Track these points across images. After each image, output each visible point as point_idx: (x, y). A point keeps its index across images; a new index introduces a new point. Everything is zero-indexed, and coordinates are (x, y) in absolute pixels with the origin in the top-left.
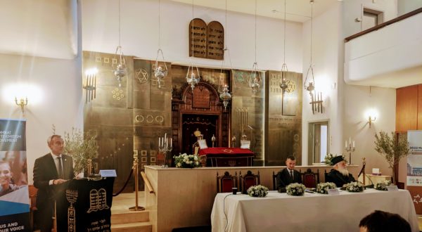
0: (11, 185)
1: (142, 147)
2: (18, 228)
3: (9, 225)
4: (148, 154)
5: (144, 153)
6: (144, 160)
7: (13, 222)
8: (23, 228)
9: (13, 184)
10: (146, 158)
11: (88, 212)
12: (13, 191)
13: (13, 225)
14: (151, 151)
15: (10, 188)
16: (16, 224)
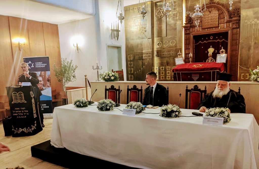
0: (43, 87)
1: (161, 64)
2: (46, 107)
3: (43, 105)
4: (165, 69)
5: (162, 69)
6: (162, 73)
7: (44, 104)
8: (48, 107)
9: (44, 86)
10: (164, 72)
11: (12, 103)
12: (44, 90)
13: (44, 105)
14: (167, 67)
15: (43, 88)
16: (45, 105)
